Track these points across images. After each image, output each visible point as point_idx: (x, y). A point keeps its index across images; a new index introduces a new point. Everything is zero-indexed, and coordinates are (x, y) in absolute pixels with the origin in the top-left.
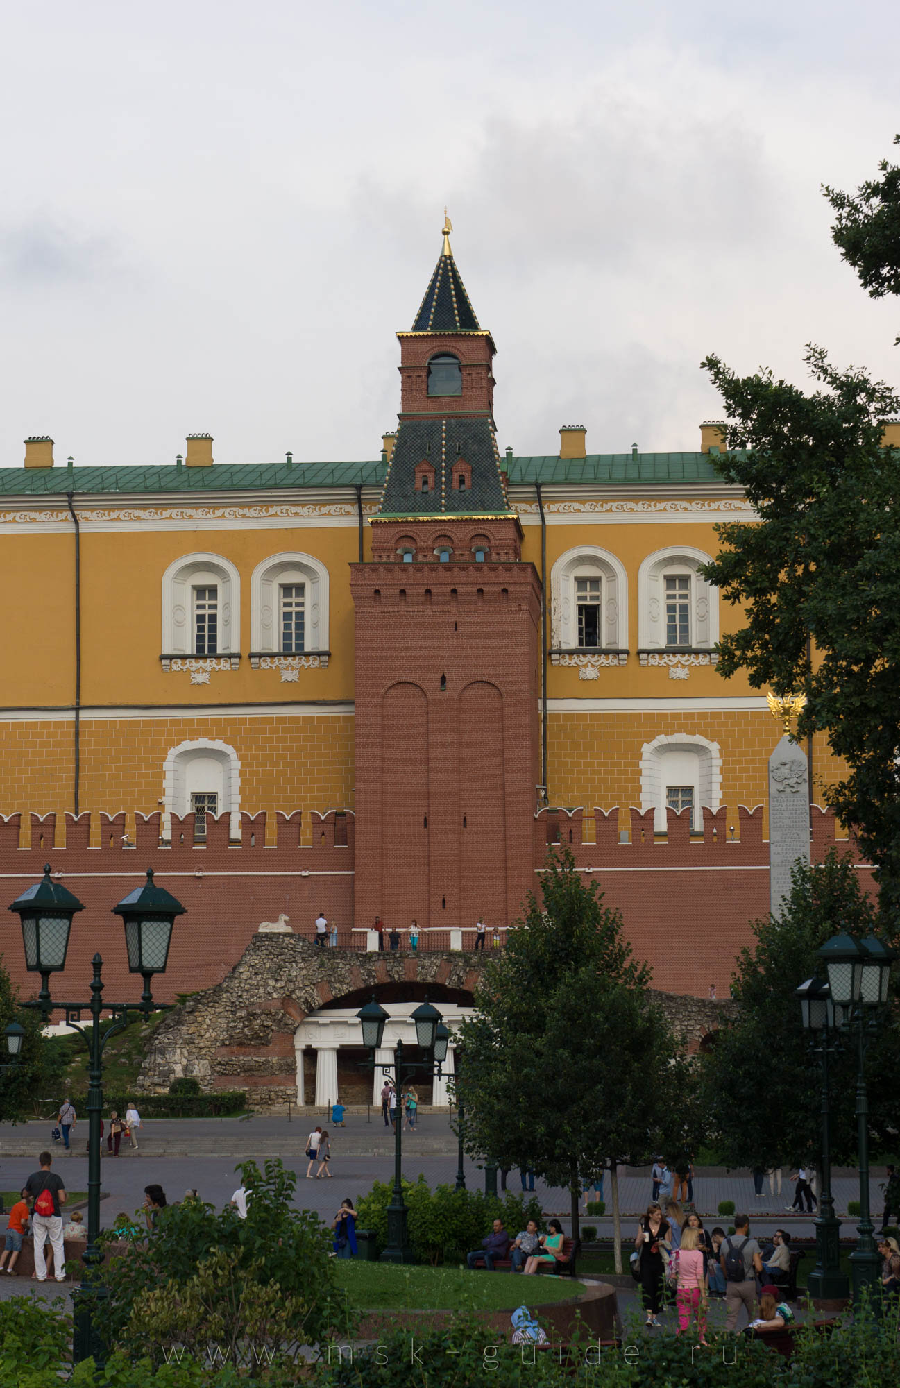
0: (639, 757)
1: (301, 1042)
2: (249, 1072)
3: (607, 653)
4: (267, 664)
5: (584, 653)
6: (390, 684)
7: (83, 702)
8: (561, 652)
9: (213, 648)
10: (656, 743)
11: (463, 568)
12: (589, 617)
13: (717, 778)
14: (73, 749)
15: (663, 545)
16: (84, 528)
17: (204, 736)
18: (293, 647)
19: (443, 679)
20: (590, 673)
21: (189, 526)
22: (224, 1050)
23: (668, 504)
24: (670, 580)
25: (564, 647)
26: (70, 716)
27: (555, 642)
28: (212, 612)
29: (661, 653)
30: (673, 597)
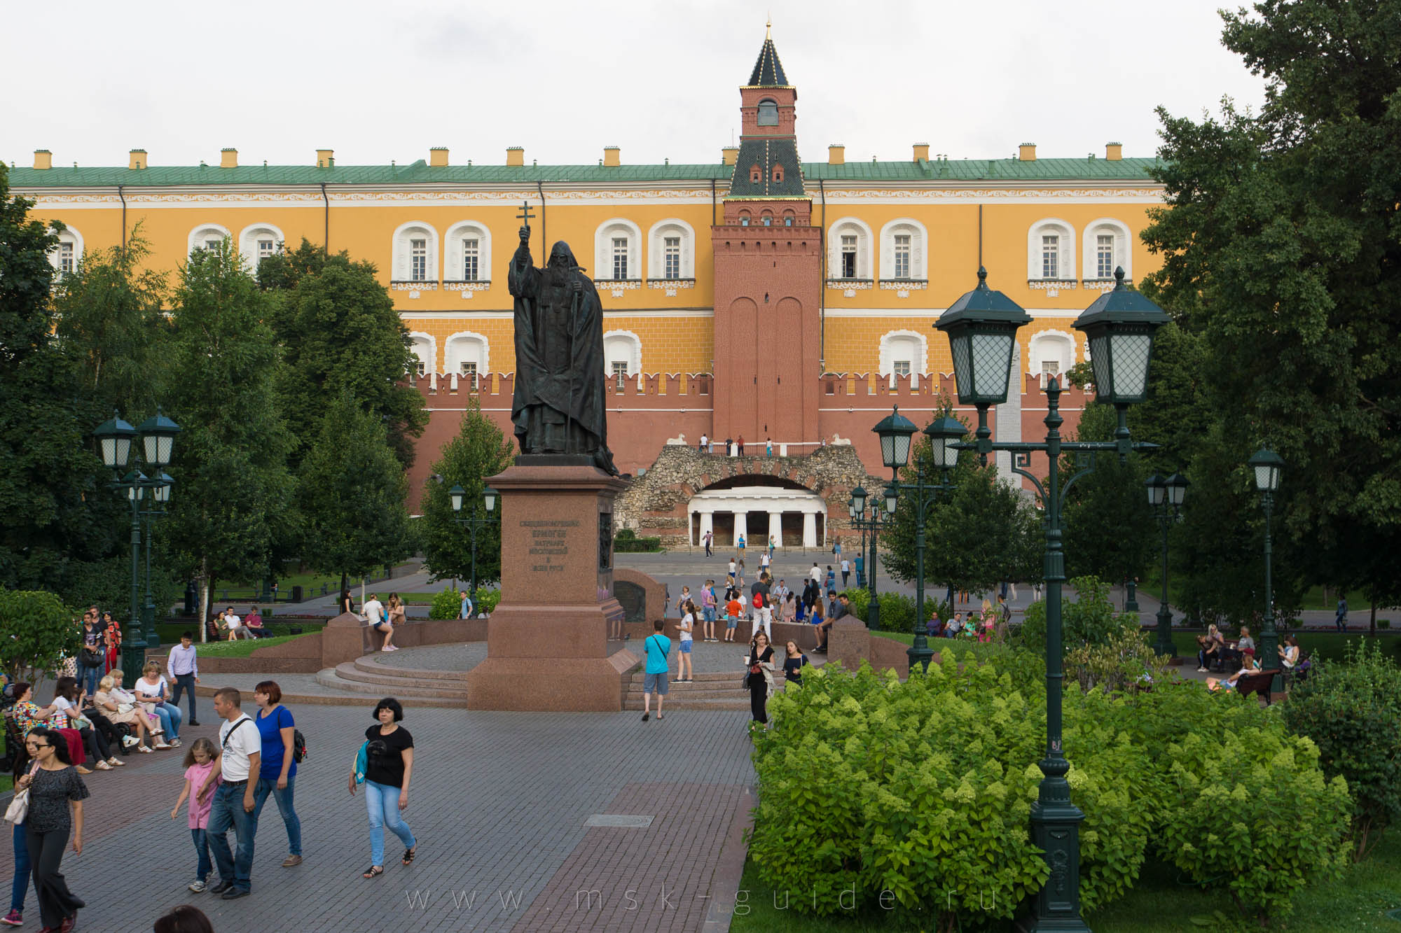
0: (879, 343)
1: (691, 509)
2: (661, 526)
3: (860, 281)
4: (657, 285)
5: (847, 282)
6: (734, 298)
8: (833, 281)
9: (624, 276)
10: (888, 335)
11: (780, 230)
12: (849, 259)
13: (925, 357)
15: (895, 217)
16: (548, 202)
17: (619, 328)
18: (672, 275)
19: (767, 295)
20: (850, 293)
21: (610, 202)
22: (646, 513)
23: (898, 193)
24: (898, 238)
25: (835, 278)
27: (829, 275)
28: (624, 254)
29: (892, 281)
30: (900, 248)
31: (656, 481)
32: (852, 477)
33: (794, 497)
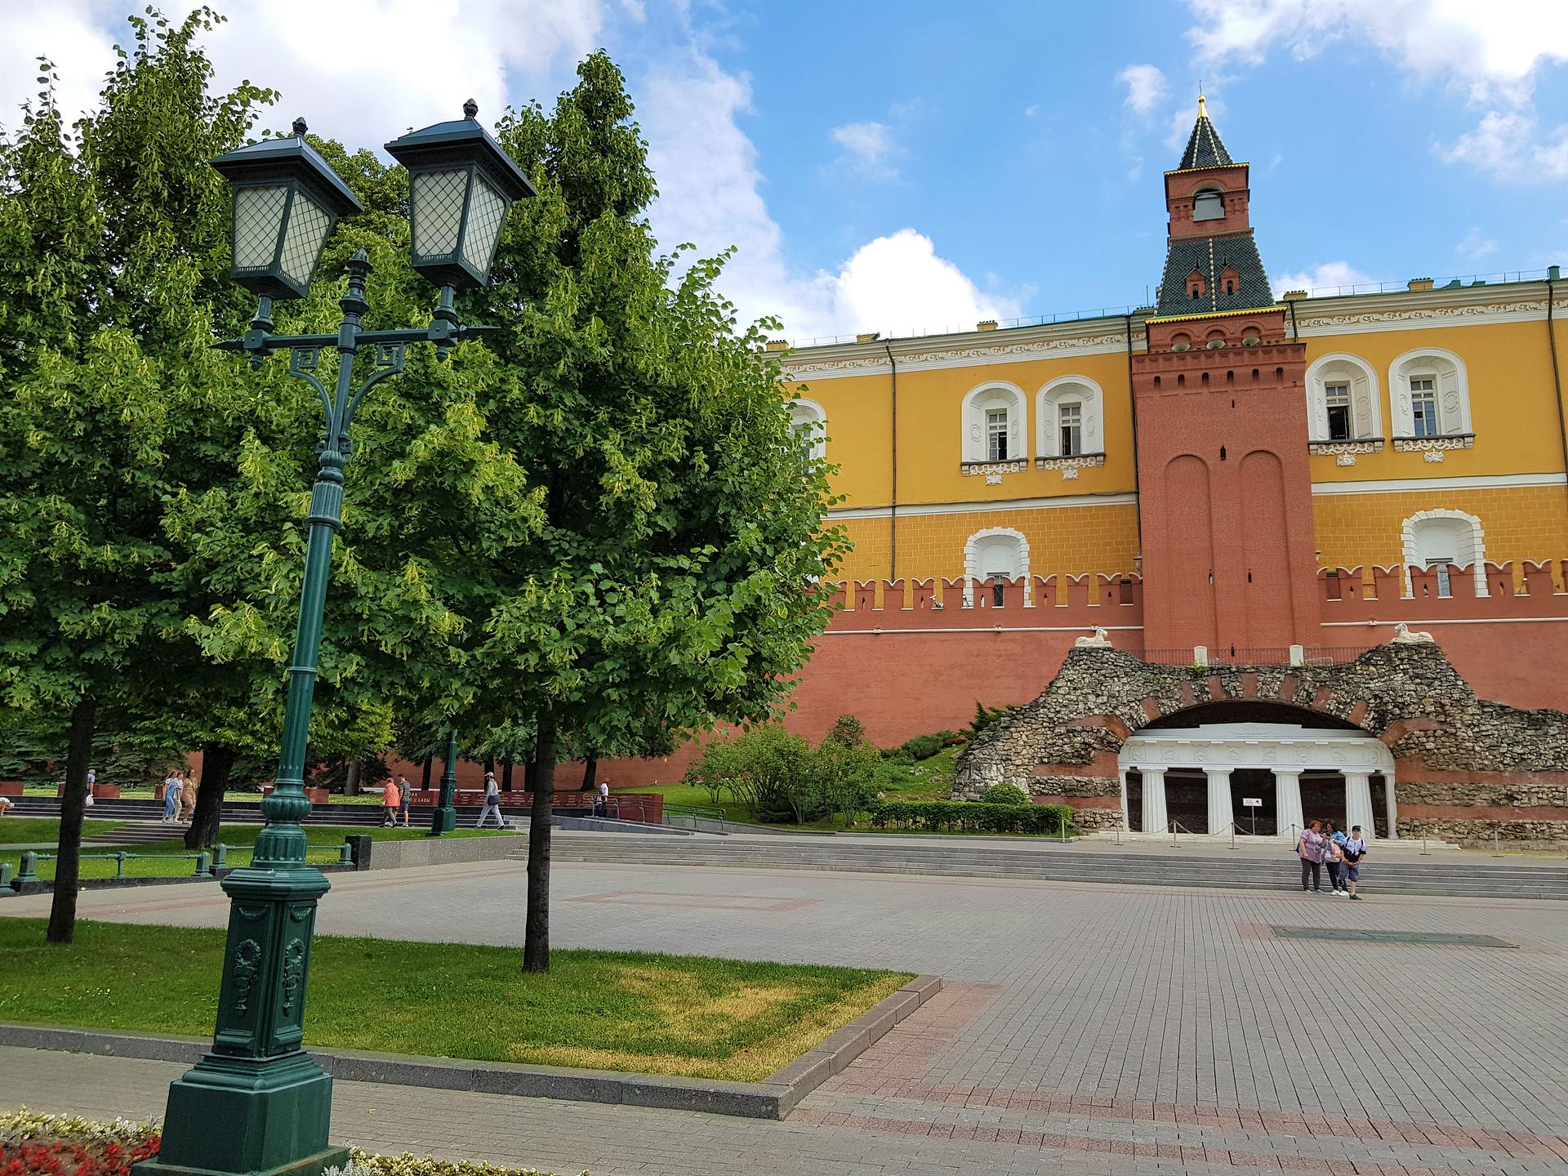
0: (1401, 531)
1: (1125, 763)
2: (1069, 792)
3: (1360, 442)
4: (1050, 466)
5: (1338, 444)
6: (1171, 457)
7: (898, 503)
8: (1317, 444)
9: (1004, 457)
10: (1415, 519)
11: (1239, 354)
12: (1339, 422)
13: (1480, 547)
14: (890, 539)
15: (1409, 348)
16: (899, 369)
17: (997, 525)
18: (1071, 452)
19: (1223, 451)
20: (1347, 460)
21: (983, 361)
22: (1041, 769)
23: (1412, 315)
24: (1415, 384)
25: (1320, 440)
26: (890, 512)
27: (1310, 436)
28: (1002, 431)
29: (1414, 440)
30: (1419, 396)
31: (1058, 712)
32: (1446, 701)
33: (1326, 741)
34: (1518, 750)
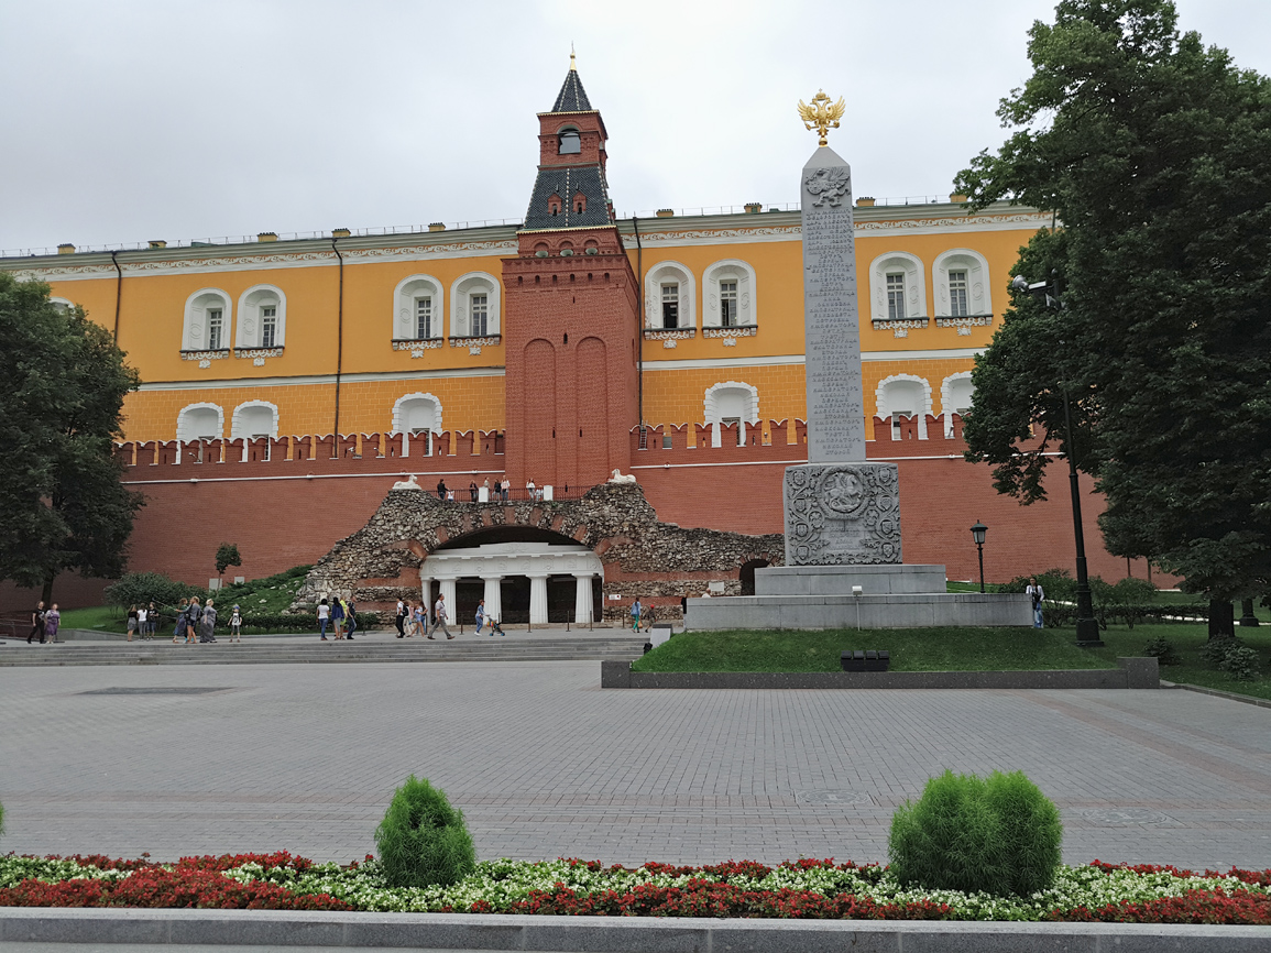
0: (704, 398)
1: (426, 574)
2: (382, 598)
4: (460, 344)
5: (667, 331)
6: (529, 340)
7: (342, 372)
8: (651, 331)
10: (714, 389)
11: (579, 260)
12: (671, 309)
13: (756, 408)
14: (335, 401)
15: (718, 258)
16: (346, 261)
17: (419, 391)
18: (479, 332)
19: (566, 336)
20: (671, 344)
21: (411, 257)
22: (362, 582)
24: (723, 286)
25: (653, 327)
26: (334, 380)
27: (647, 324)
28: (428, 314)
29: (717, 329)
30: (726, 295)
31: (376, 539)
32: (636, 524)
33: (561, 554)
34: (679, 557)
